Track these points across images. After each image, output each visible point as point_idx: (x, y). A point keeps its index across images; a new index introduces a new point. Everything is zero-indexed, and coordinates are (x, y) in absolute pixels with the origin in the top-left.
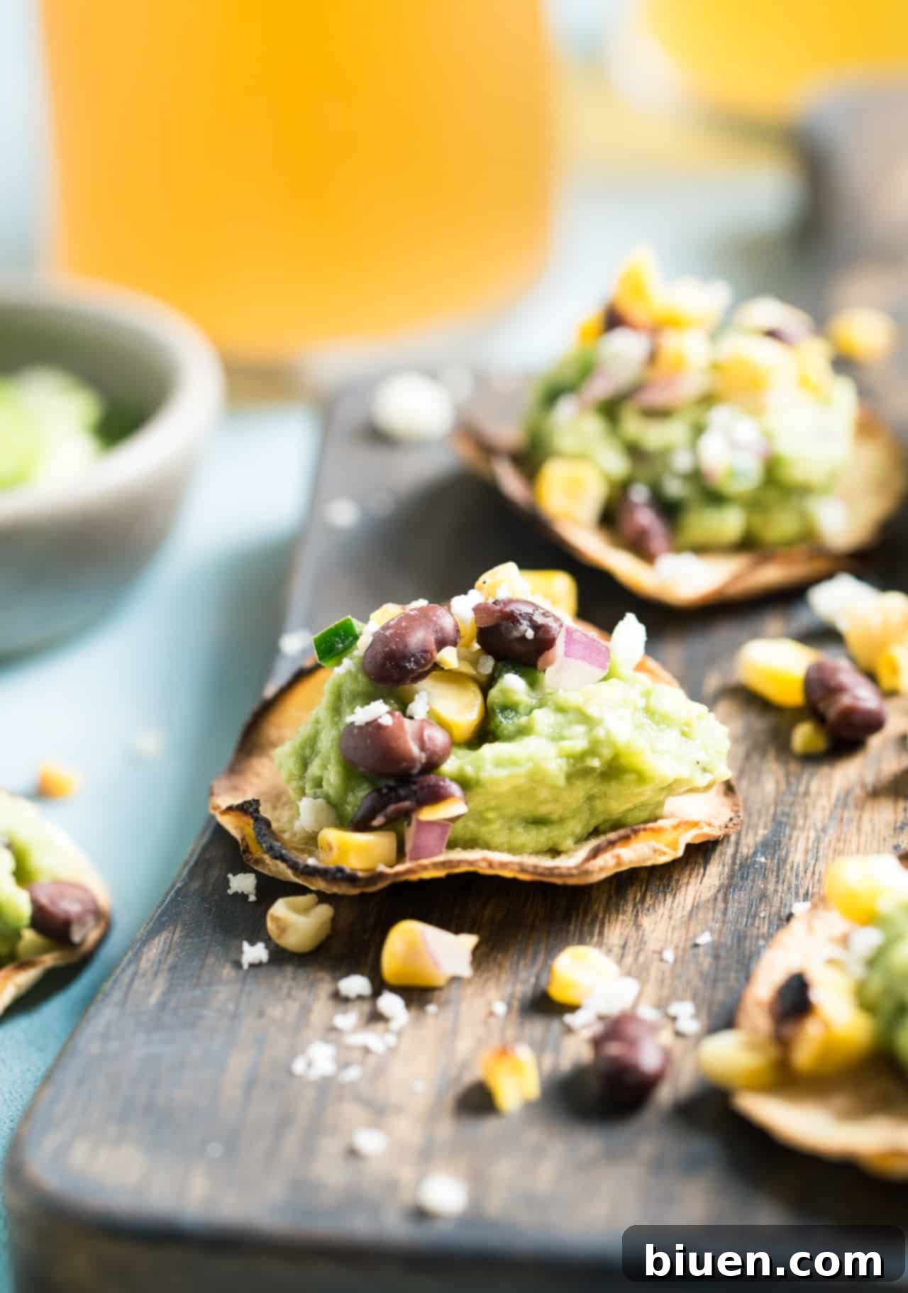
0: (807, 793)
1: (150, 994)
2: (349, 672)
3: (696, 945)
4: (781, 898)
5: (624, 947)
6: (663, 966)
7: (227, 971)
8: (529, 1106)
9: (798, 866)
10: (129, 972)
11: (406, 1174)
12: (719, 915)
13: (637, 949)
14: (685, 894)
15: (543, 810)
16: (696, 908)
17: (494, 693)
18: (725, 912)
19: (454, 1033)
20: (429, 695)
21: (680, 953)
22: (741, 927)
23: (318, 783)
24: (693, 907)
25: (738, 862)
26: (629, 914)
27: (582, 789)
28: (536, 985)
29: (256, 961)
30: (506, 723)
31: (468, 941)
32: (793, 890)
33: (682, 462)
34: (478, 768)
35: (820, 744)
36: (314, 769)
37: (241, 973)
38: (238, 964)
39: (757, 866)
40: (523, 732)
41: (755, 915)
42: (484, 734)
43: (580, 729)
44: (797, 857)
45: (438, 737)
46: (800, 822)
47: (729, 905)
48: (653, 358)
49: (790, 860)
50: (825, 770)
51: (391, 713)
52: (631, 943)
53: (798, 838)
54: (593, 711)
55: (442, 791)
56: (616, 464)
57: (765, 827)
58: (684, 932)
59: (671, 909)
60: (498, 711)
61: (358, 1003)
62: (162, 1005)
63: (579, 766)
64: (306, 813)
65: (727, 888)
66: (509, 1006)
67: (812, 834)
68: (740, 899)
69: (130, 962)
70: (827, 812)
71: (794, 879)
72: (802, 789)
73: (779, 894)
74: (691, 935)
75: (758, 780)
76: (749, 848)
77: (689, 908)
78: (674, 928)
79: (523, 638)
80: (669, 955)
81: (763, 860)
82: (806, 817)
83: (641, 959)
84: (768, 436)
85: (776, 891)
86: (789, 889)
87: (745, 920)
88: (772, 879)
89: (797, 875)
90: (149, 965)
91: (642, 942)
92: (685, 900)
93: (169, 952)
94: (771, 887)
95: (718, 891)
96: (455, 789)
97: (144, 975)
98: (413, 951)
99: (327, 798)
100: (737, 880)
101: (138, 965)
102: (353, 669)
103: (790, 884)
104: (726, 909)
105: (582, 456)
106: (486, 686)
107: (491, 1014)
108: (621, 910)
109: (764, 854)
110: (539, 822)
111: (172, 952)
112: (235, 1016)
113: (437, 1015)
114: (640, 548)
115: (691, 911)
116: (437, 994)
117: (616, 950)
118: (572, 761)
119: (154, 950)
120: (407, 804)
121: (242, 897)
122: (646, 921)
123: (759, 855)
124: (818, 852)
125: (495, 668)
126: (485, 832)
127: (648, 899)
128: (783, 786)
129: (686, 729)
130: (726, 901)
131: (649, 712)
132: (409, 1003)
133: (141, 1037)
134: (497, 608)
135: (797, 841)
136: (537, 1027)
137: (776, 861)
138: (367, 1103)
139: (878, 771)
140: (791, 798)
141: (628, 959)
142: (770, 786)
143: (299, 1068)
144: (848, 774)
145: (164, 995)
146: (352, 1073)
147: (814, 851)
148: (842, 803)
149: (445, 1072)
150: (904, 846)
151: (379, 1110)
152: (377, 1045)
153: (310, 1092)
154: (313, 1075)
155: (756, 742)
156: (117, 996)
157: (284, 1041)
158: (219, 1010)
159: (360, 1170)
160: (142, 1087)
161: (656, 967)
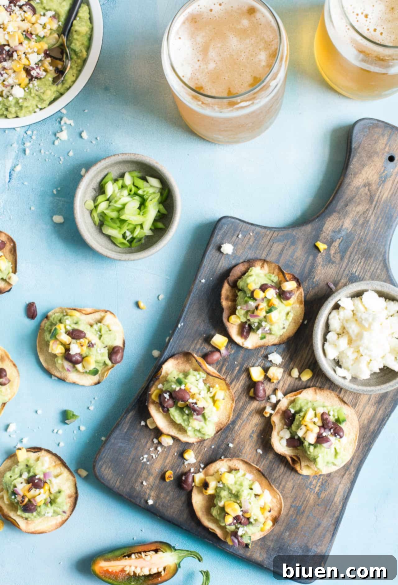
0: (246, 408)
1: (125, 428)
3: (211, 447)
7: (138, 426)
8: (170, 481)
9: (236, 430)
10: (124, 421)
11: (148, 491)
18: (219, 440)
21: (208, 448)
22: (220, 444)
28: (183, 449)
29: (143, 425)
32: (232, 437)
35: (252, 395)
37: (140, 427)
38: (140, 425)
39: (229, 428)
41: (223, 442)
44: (237, 427)
46: (241, 417)
50: (252, 402)
53: (239, 421)
56: (244, 320)
57: (235, 417)
58: (211, 442)
62: (126, 432)
65: (222, 432)
66: (177, 454)
67: (242, 421)
68: (224, 435)
69: (125, 418)
70: (247, 415)
73: (229, 438)
75: (240, 402)
76: (230, 422)
80: (206, 449)
82: (243, 416)
88: (230, 432)
90: (127, 420)
91: (203, 443)
94: (229, 435)
97: (126, 423)
100: (225, 430)
105: (239, 317)
111: (132, 418)
112: (136, 440)
114: (241, 338)
119: (130, 415)
128: (243, 405)
130: (220, 437)
133: (121, 440)
135: (238, 423)
136: (180, 460)
137: (233, 427)
138: (148, 471)
139: (260, 406)
140: (243, 408)
141: (200, 447)
142: (241, 404)
143: (141, 459)
144: (255, 405)
145: (128, 430)
146: (148, 463)
147: (240, 426)
148: (250, 414)
149: (162, 468)
150: (254, 431)
151: (149, 473)
152: (154, 457)
153: (141, 465)
154: (142, 461)
155: (244, 388)
156: (120, 427)
157: (141, 450)
158: (134, 438)
159: (142, 488)
160: (117, 454)
161: (203, 450)
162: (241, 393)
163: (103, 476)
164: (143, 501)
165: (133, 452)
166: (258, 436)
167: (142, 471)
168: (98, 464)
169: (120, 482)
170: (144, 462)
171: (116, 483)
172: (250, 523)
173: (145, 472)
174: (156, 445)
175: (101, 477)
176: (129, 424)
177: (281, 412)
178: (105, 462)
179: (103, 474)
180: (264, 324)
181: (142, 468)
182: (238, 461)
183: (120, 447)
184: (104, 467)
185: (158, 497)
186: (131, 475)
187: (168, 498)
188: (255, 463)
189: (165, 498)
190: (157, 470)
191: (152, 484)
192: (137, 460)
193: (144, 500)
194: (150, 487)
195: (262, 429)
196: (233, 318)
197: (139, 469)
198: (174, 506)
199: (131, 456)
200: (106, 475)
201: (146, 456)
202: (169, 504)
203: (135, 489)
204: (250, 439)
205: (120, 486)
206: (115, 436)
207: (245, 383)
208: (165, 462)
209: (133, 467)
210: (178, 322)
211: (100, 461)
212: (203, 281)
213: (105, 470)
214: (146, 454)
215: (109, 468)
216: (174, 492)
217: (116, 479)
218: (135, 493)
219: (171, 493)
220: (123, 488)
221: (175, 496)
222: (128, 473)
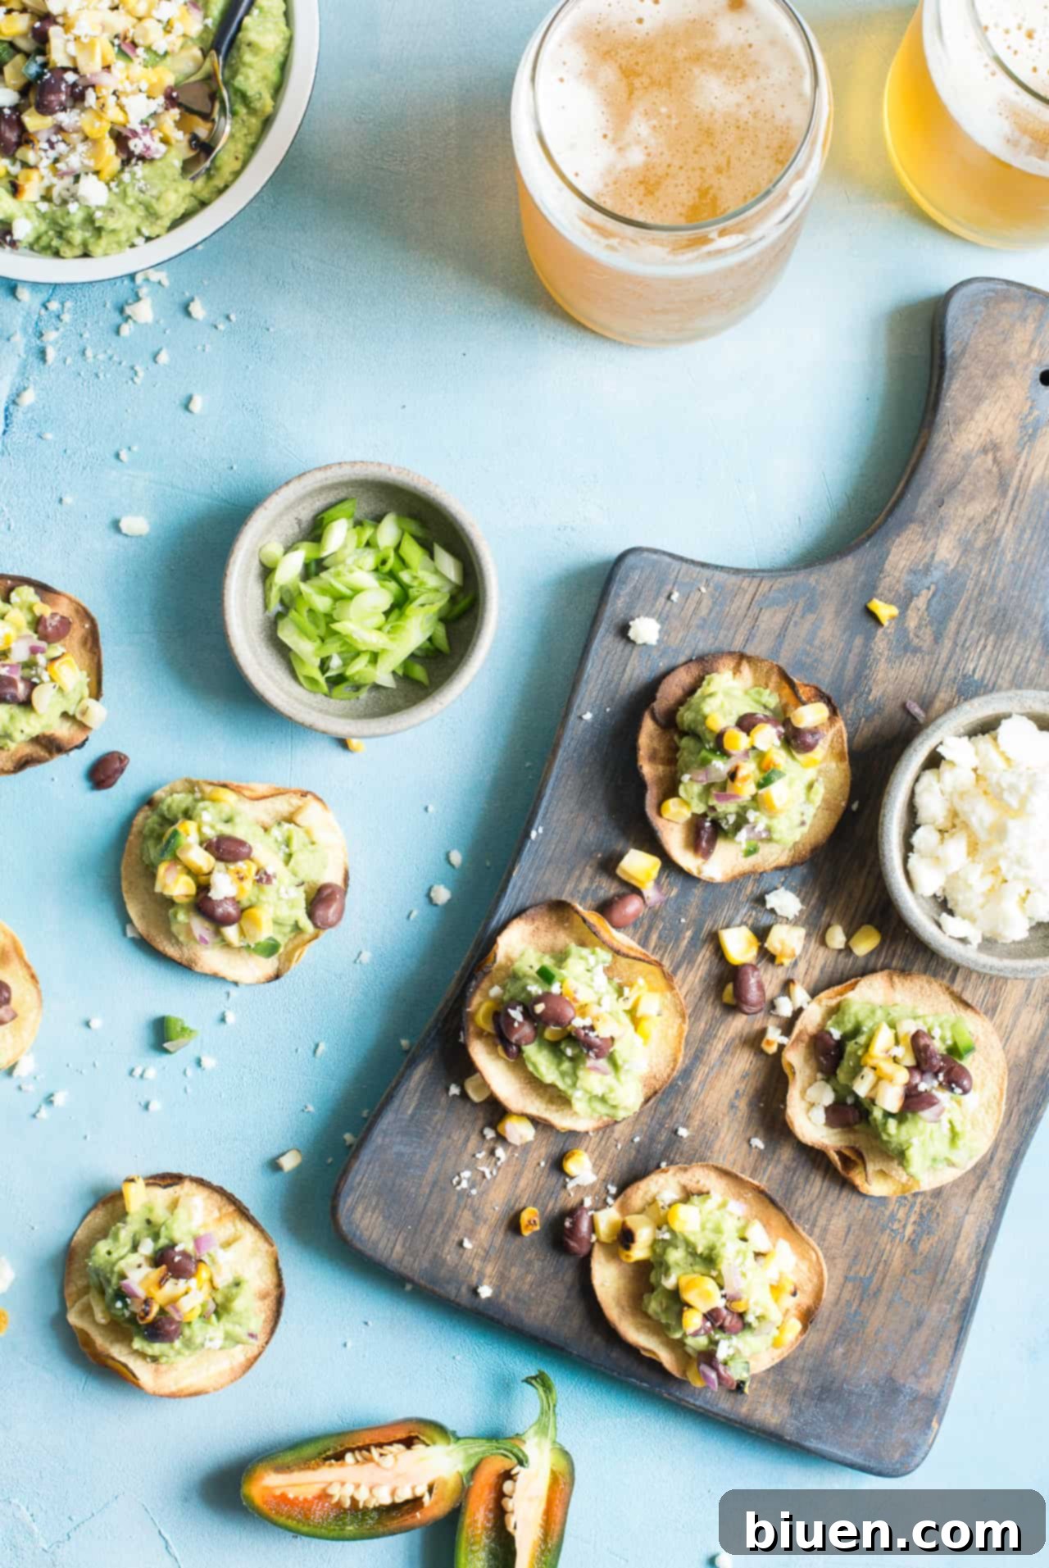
0: (715, 1036)
1: (409, 1107)
3: (633, 1141)
6: (615, 1150)
7: (443, 1101)
8: (533, 1234)
9: (693, 1092)
10: (402, 1089)
11: (477, 1265)
18: (652, 1119)
21: (625, 1144)
22: (655, 1132)
28: (562, 1149)
29: (455, 1094)
35: (730, 1000)
37: (447, 1101)
38: (446, 1095)
39: (676, 1087)
41: (664, 1125)
44: (695, 1086)
46: (705, 1058)
49: (691, 1087)
50: (730, 1018)
53: (700, 1069)
57: (689, 1059)
58: (631, 1128)
61: (488, 1143)
62: (413, 1116)
65: (659, 1101)
66: (547, 1163)
67: (707, 1070)
68: (662, 1108)
69: (407, 1079)
70: (719, 1053)
72: (714, 1033)
73: (678, 1112)
74: (633, 1132)
75: (699, 1020)
80: (620, 1145)
81: (680, 1083)
83: (608, 1143)
88: (679, 1099)
89: (690, 1100)
91: (613, 1132)
93: (423, 1078)
94: (677, 1106)
97: (410, 1092)
101: (409, 1083)
103: (685, 1105)
107: (539, 1164)
111: (426, 1077)
112: (439, 1134)
113: (517, 1157)
114: (695, 854)
119: (419, 1073)
128: (708, 1026)
135: (699, 1073)
136: (554, 1179)
137: (685, 1086)
138: (474, 1213)
139: (751, 1027)
140: (708, 1037)
141: (603, 1143)
142: (702, 1025)
143: (455, 1181)
144: (739, 1024)
145: (417, 1107)
146: (474, 1192)
147: (703, 1083)
148: (727, 1050)
149: (509, 1200)
150: (741, 1091)
151: (477, 1216)
152: (488, 1176)
153: (455, 1198)
154: (459, 1188)
155: (709, 985)
156: (396, 1104)
157: (454, 1158)
158: (434, 1128)
159: (461, 1256)
160: (392, 1175)
161: (613, 1150)
162: (701, 998)
163: (358, 1233)
164: (464, 1289)
165: (433, 1166)
166: (750, 1104)
167: (459, 1213)
168: (345, 1202)
169: (403, 1246)
170: (464, 1190)
171: (392, 1249)
172: (746, 1326)
173: (467, 1214)
174: (492, 1144)
175: (354, 1235)
176: (418, 1094)
177: (806, 1038)
178: (362, 1196)
179: (357, 1227)
180: (751, 815)
181: (458, 1206)
182: (706, 1172)
183: (400, 1155)
184: (360, 1209)
185: (502, 1277)
186: (429, 1227)
187: (529, 1278)
188: (748, 1172)
189: (522, 1278)
190: (497, 1208)
191: (486, 1245)
192: (444, 1184)
193: (469, 1286)
194: (482, 1253)
196: (672, 805)
197: (450, 1208)
198: (547, 1298)
199: (429, 1177)
200: (367, 1229)
201: (466, 1174)
202: (533, 1295)
203: (444, 1261)
204: (731, 1114)
205: (404, 1256)
206: (385, 1127)
207: (710, 970)
208: (516, 1186)
209: (434, 1205)
210: (529, 825)
211: (348, 1195)
212: (588, 716)
213: (362, 1217)
214: (467, 1168)
215: (373, 1212)
216: (543, 1261)
217: (393, 1238)
218: (443, 1272)
219: (537, 1265)
220: (411, 1259)
221: (547, 1272)
222: (423, 1221)
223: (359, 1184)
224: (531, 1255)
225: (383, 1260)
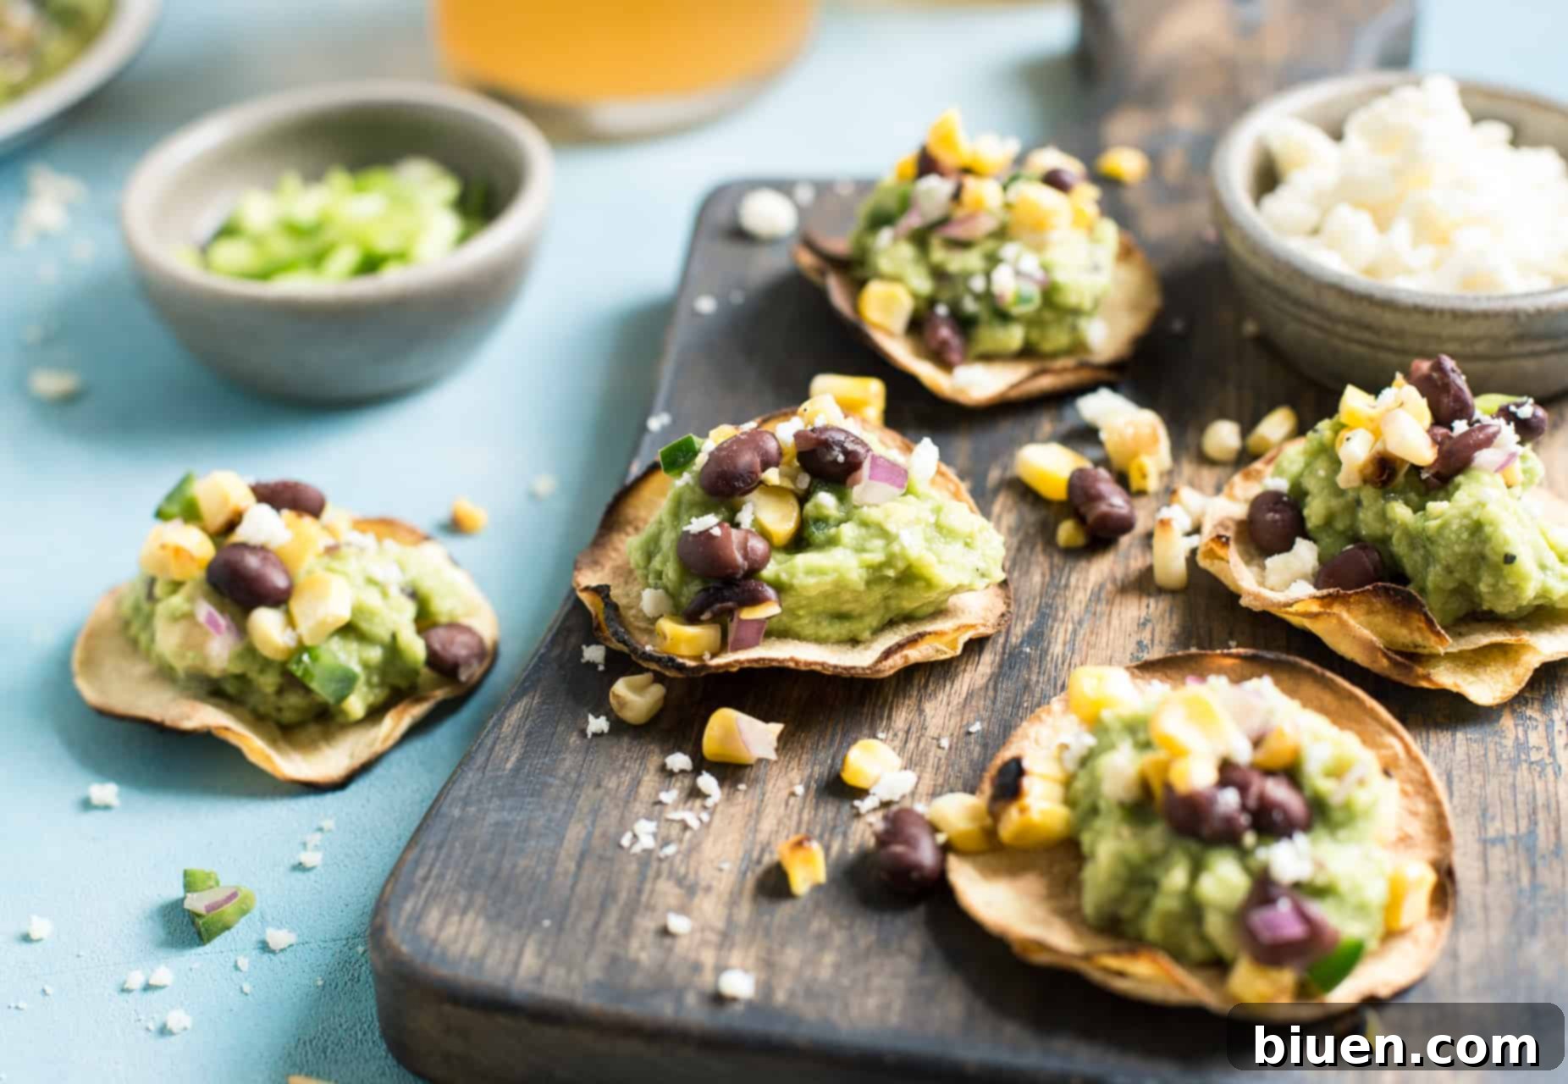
0: (1067, 586)
1: (508, 759)
2: (687, 484)
3: (969, 733)
4: (1042, 690)
5: (908, 732)
6: (939, 751)
7: (574, 739)
8: (817, 888)
9: (1058, 656)
10: (492, 736)
11: (708, 957)
12: (988, 703)
13: (918, 734)
14: (962, 681)
15: (846, 608)
16: (970, 695)
17: (809, 507)
18: (994, 702)
19: (757, 814)
20: (754, 506)
21: (955, 740)
22: (1006, 716)
23: (659, 575)
24: (968, 693)
25: (1007, 651)
26: (914, 700)
27: (878, 593)
28: (832, 767)
29: (599, 732)
30: (819, 535)
31: (776, 728)
32: (1052, 682)
33: (978, 284)
34: (792, 575)
35: (1080, 540)
36: (656, 563)
37: (585, 741)
38: (583, 733)
39: (1023, 656)
40: (832, 542)
41: (1020, 706)
42: (799, 542)
43: (878, 543)
44: (1057, 649)
45: (758, 545)
46: (1061, 614)
47: (999, 693)
48: (957, 196)
49: (1051, 651)
50: (1083, 564)
51: (720, 525)
52: (914, 729)
53: (1058, 628)
54: (891, 527)
55: (760, 595)
56: (923, 284)
57: (1031, 618)
58: (959, 718)
59: (949, 696)
60: (811, 522)
61: (680, 777)
62: (517, 770)
63: (877, 574)
64: (649, 600)
65: (997, 678)
66: (807, 788)
67: (1070, 627)
68: (1008, 687)
69: (494, 725)
70: (1083, 605)
71: (1053, 669)
72: (1063, 582)
73: (1041, 685)
74: (965, 722)
75: (1027, 572)
76: (1017, 638)
77: (964, 695)
78: (951, 714)
79: (835, 462)
80: (945, 743)
81: (1028, 650)
82: (1065, 609)
83: (922, 745)
84: (1045, 268)
85: (1038, 682)
86: (1049, 680)
87: (1010, 708)
88: (1035, 669)
89: (1056, 667)
90: (510, 729)
91: (924, 728)
92: (961, 686)
93: (527, 718)
94: (1034, 678)
95: (990, 680)
96: (770, 592)
97: (504, 740)
98: (729, 734)
99: (666, 589)
100: (1006, 668)
101: (501, 729)
102: (691, 482)
103: (1049, 676)
104: (995, 698)
105: (896, 279)
106: (803, 499)
107: (793, 794)
108: (908, 695)
109: (1029, 645)
110: (842, 617)
111: (530, 718)
112: (577, 786)
113: (746, 792)
114: (941, 358)
115: (966, 699)
116: (748, 770)
117: (901, 735)
118: (871, 571)
119: (515, 715)
120: (730, 604)
121: (592, 665)
122: (929, 707)
123: (1025, 645)
124: (1074, 645)
125: (811, 484)
126: (796, 625)
127: (931, 684)
128: (1047, 578)
129: (969, 540)
130: (995, 689)
131: (938, 527)
132: (722, 781)
133: (496, 802)
134: (814, 435)
135: (1057, 633)
136: (829, 811)
137: (1039, 652)
138: (680, 882)
139: (1127, 567)
140: (1053, 591)
141: (911, 745)
142: (1037, 578)
143: (626, 841)
144: (1101, 569)
145: (519, 760)
146: (670, 850)
147: (1071, 644)
148: (1096, 597)
149: (748, 853)
150: (1146, 642)
151: (690, 889)
152: (693, 822)
153: (633, 867)
154: (637, 849)
155: (1027, 534)
156: (480, 759)
157: (615, 813)
158: (564, 779)
159: (670, 950)
160: (492, 855)
161: (933, 753)
162: (1019, 549)
163: (437, 950)
164: (691, 995)
165: (575, 833)
167: (648, 887)
168: (400, 909)
169: (539, 953)
170: (648, 852)
171: (516, 964)
173: (666, 886)
174: (688, 776)
175: (429, 954)
176: (520, 741)
178: (433, 896)
179: (434, 942)
181: (642, 877)
183: (503, 825)
184: (434, 916)
186: (589, 917)
187: (829, 958)
189: (811, 961)
190: (726, 866)
191: (720, 924)
192: (603, 851)
193: (701, 988)
194: (713, 937)
195: (1175, 627)
196: (875, 292)
197: (625, 886)
198: (877, 981)
199: (571, 846)
200: (455, 941)
201: (646, 828)
202: (846, 982)
203: (635, 964)
205: (543, 971)
206: (463, 793)
207: (1020, 516)
208: (755, 831)
209: (592, 881)
210: (647, 412)
211: (405, 898)
212: (707, 305)
213: (441, 926)
214: (649, 818)
215: (464, 912)
216: (850, 927)
217: (513, 946)
218: (637, 980)
219: (839, 937)
220: (562, 972)
221: (863, 943)
222: (574, 910)
223: (425, 879)
224: (819, 924)
225: (499, 983)
